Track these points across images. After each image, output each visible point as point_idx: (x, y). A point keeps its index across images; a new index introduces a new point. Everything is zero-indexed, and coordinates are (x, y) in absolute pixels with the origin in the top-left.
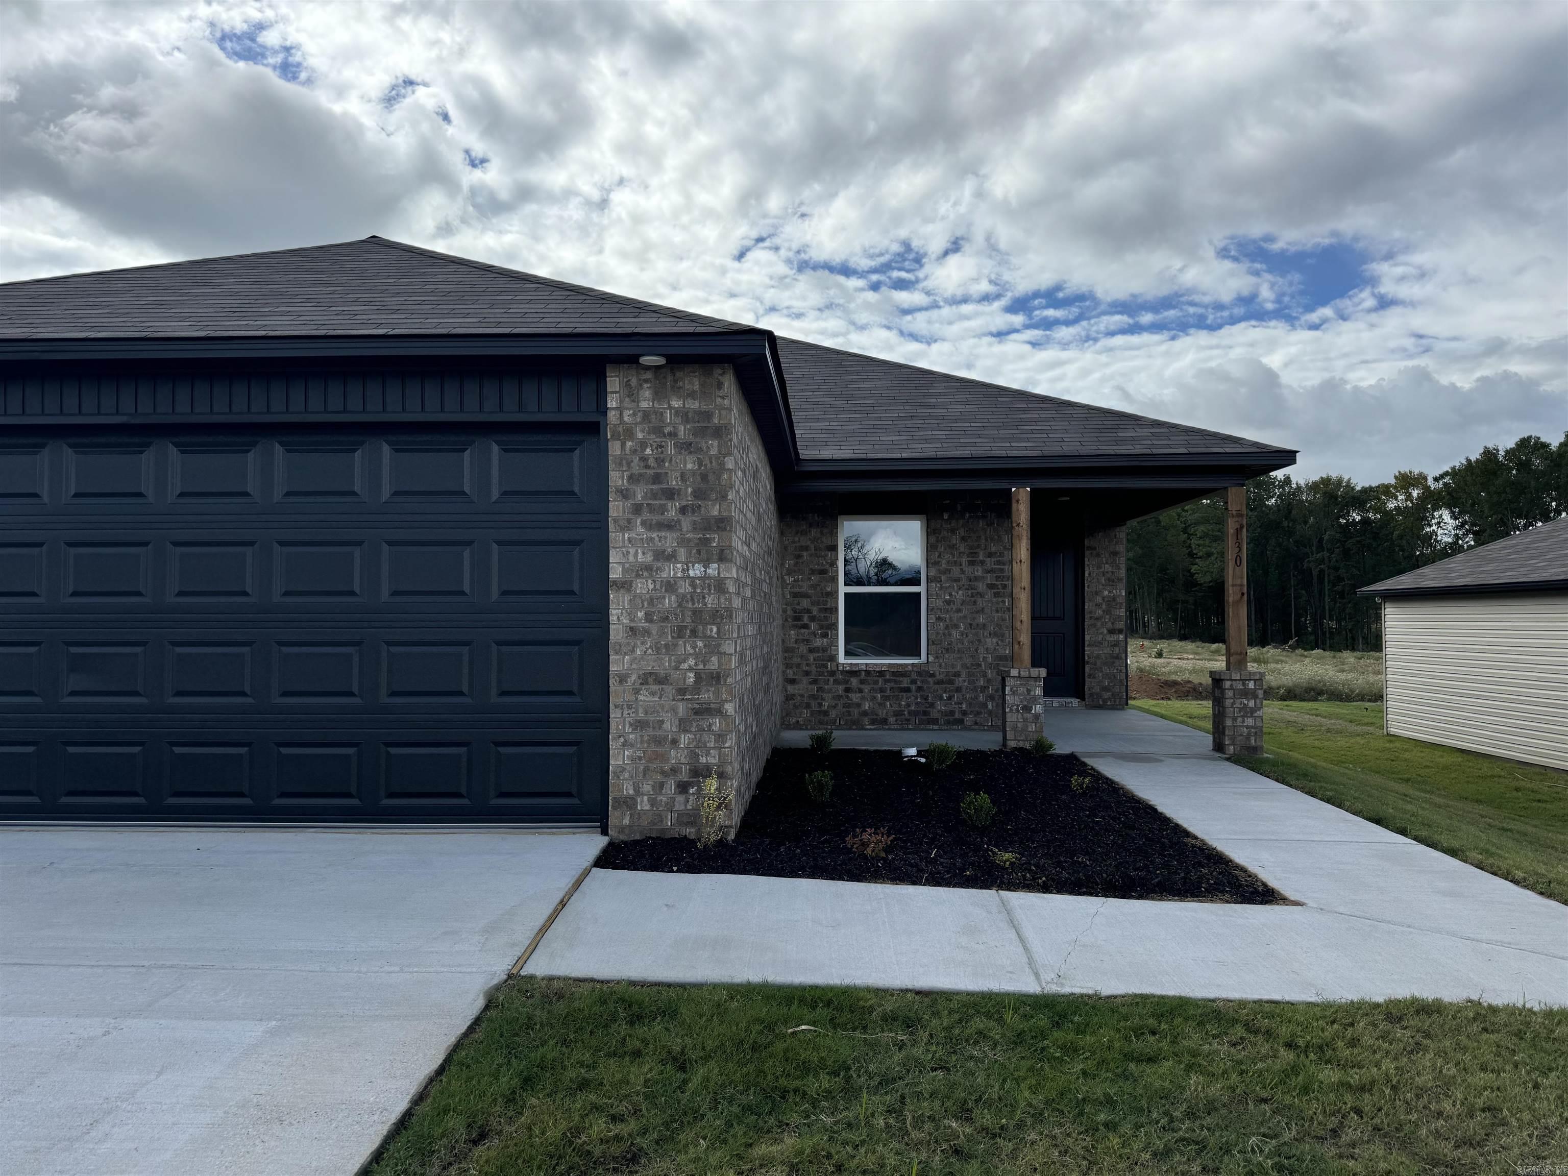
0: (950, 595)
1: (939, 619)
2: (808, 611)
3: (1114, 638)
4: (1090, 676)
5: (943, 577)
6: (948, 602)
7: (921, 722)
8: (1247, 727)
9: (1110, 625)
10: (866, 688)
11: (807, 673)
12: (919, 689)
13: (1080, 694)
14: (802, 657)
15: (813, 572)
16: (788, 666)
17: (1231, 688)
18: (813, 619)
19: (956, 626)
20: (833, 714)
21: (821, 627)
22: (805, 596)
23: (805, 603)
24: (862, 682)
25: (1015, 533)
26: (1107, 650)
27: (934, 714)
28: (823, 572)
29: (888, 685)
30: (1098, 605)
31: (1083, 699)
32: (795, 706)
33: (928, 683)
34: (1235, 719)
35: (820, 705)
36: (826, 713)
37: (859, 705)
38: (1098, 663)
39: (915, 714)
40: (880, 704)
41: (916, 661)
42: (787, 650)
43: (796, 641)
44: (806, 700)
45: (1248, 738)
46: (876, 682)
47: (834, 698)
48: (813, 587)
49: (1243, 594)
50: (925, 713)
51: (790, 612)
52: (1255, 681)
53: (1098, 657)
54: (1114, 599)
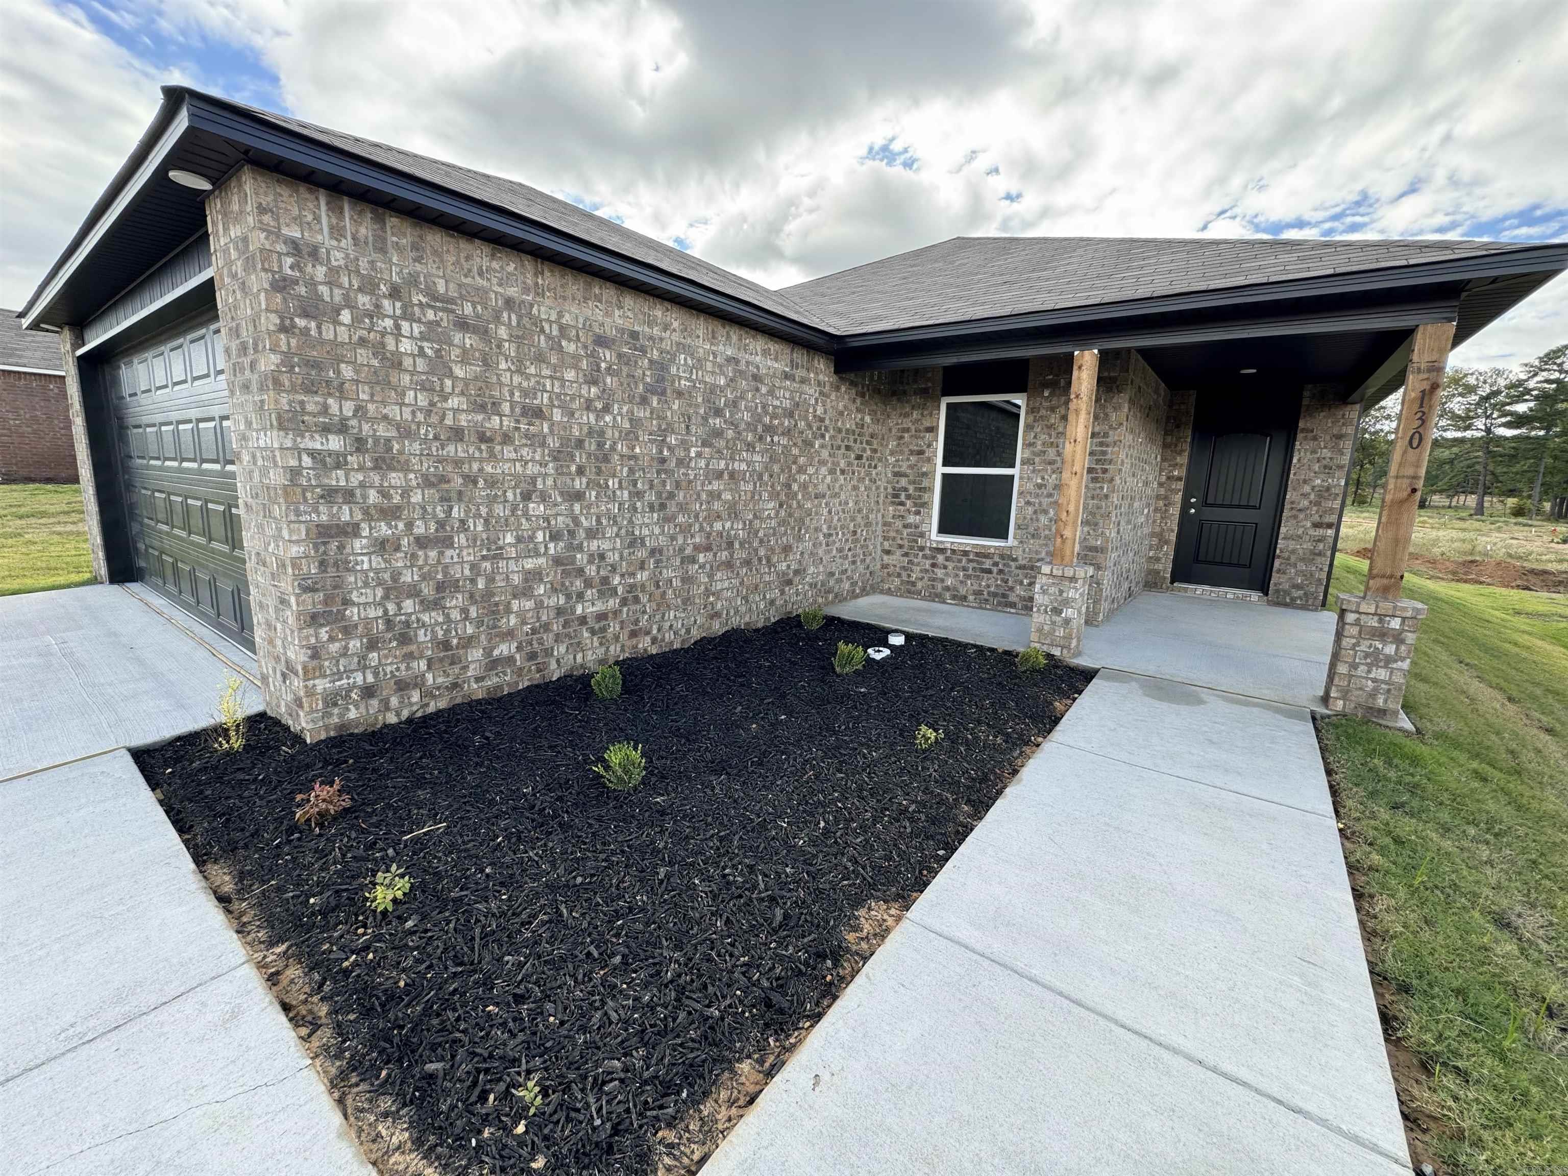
0: (1043, 478)
1: (1028, 503)
2: (906, 490)
3: (1320, 532)
4: (1279, 571)
5: (1037, 460)
6: (1040, 486)
7: (999, 604)
8: (1374, 680)
9: (1316, 518)
10: (950, 565)
11: (901, 546)
12: (1001, 572)
13: (1264, 588)
14: (897, 531)
15: (912, 452)
16: (885, 538)
17: (1357, 623)
18: (908, 497)
19: (1045, 512)
20: (920, 585)
21: (915, 505)
22: (905, 475)
23: (903, 482)
24: (947, 559)
26: (1308, 546)
27: (1012, 598)
28: (921, 452)
29: (971, 565)
30: (1304, 495)
31: (1267, 594)
32: (889, 575)
33: (1010, 567)
34: (1354, 666)
35: (909, 576)
36: (914, 584)
37: (942, 581)
38: (1293, 558)
39: (995, 595)
40: (961, 582)
41: (1003, 544)
42: (885, 524)
43: (893, 517)
44: (898, 570)
45: (1373, 695)
46: (960, 561)
47: (921, 571)
48: (911, 467)
49: (1414, 491)
50: (1004, 596)
51: (890, 490)
52: (1404, 619)
53: (1293, 552)
54: (1328, 489)
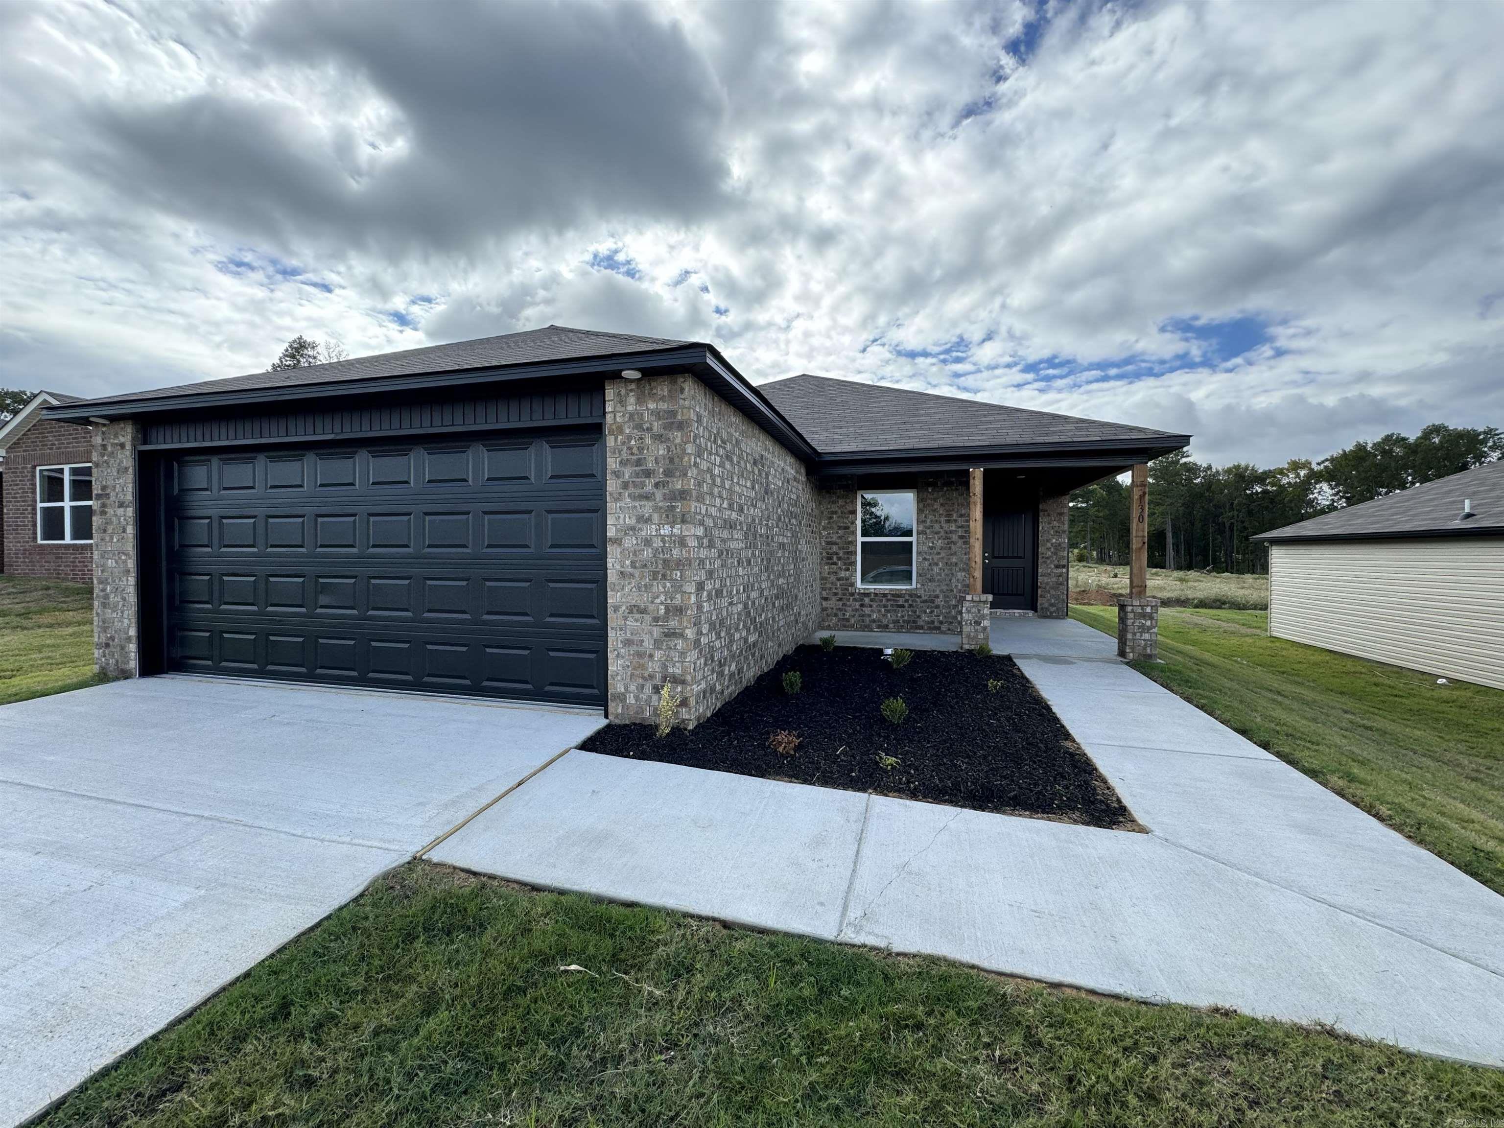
0: (933, 543)
1: (925, 559)
2: (837, 554)
3: (1059, 571)
4: (1041, 596)
5: (928, 531)
6: (931, 548)
7: (912, 628)
8: (1144, 640)
9: (1056, 562)
10: (875, 605)
11: (836, 594)
12: (911, 606)
13: (1034, 608)
14: (832, 583)
15: (840, 528)
16: (823, 589)
17: (1132, 611)
18: (839, 559)
19: (937, 564)
20: (852, 621)
21: (845, 564)
22: (836, 544)
23: (835, 548)
24: (872, 600)
25: (972, 500)
26: (1054, 579)
27: (920, 623)
28: (847, 528)
29: (889, 603)
30: (1048, 549)
31: (1036, 611)
32: (828, 615)
33: (916, 602)
34: (1134, 634)
35: (844, 614)
36: (848, 620)
37: (870, 616)
38: (1048, 588)
39: (908, 622)
40: (884, 615)
41: (909, 587)
42: (822, 579)
43: (829, 573)
44: (834, 611)
45: (1145, 648)
46: (881, 601)
47: (853, 610)
48: (840, 538)
49: (1144, 543)
50: (914, 622)
51: (824, 554)
52: (1152, 607)
53: (1047, 583)
54: (1060, 545)
